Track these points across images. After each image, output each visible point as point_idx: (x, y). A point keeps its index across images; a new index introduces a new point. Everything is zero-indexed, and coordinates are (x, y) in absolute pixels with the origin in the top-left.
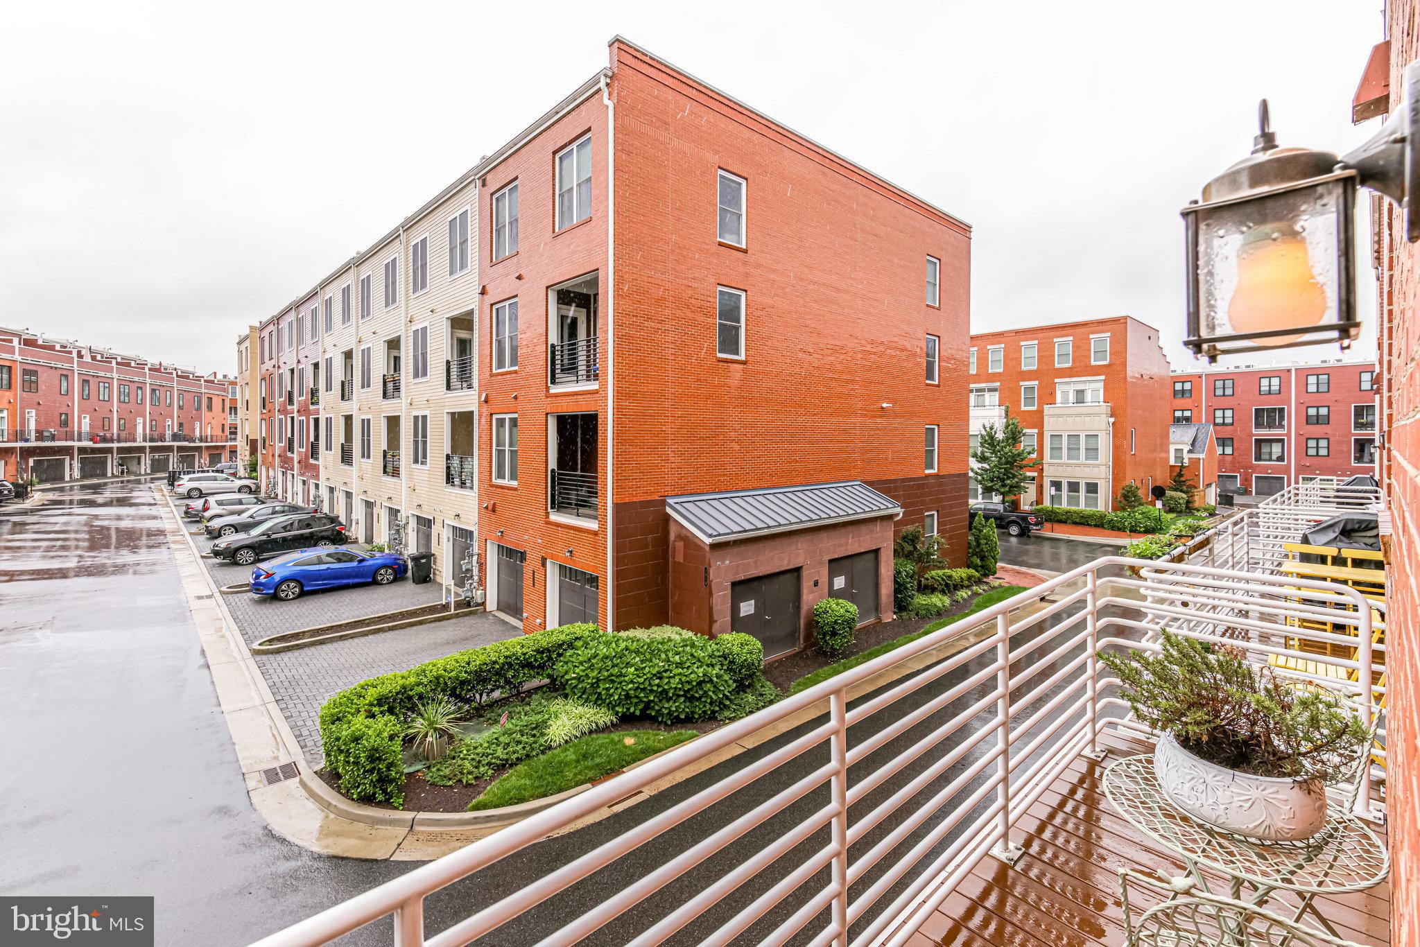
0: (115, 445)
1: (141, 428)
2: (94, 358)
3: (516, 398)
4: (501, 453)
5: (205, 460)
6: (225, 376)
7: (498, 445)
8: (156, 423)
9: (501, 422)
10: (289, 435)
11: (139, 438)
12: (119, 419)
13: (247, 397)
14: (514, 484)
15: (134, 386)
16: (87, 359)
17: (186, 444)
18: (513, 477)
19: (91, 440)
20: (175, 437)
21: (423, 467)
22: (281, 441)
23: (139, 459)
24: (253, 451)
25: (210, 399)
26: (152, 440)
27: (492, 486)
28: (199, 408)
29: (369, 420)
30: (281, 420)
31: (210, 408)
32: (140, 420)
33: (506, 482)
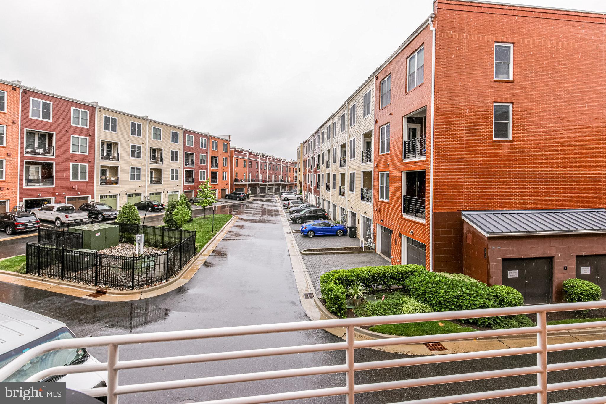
0: (267, 183)
1: (273, 178)
2: (263, 157)
3: (389, 165)
4: (382, 188)
5: (289, 188)
6: (294, 161)
7: (381, 185)
8: (277, 177)
9: (382, 175)
10: (311, 180)
11: (273, 181)
12: (269, 175)
13: (300, 167)
14: (388, 201)
15: (272, 165)
16: (262, 157)
17: (284, 183)
18: (387, 198)
19: (262, 182)
20: (281, 181)
21: (353, 193)
22: (309, 182)
23: (273, 187)
24: (301, 186)
25: (290, 168)
26: (276, 182)
27: (379, 201)
28: (287, 172)
29: (335, 175)
30: (309, 175)
31: (290, 171)
32: (273, 176)
33: (384, 200)
